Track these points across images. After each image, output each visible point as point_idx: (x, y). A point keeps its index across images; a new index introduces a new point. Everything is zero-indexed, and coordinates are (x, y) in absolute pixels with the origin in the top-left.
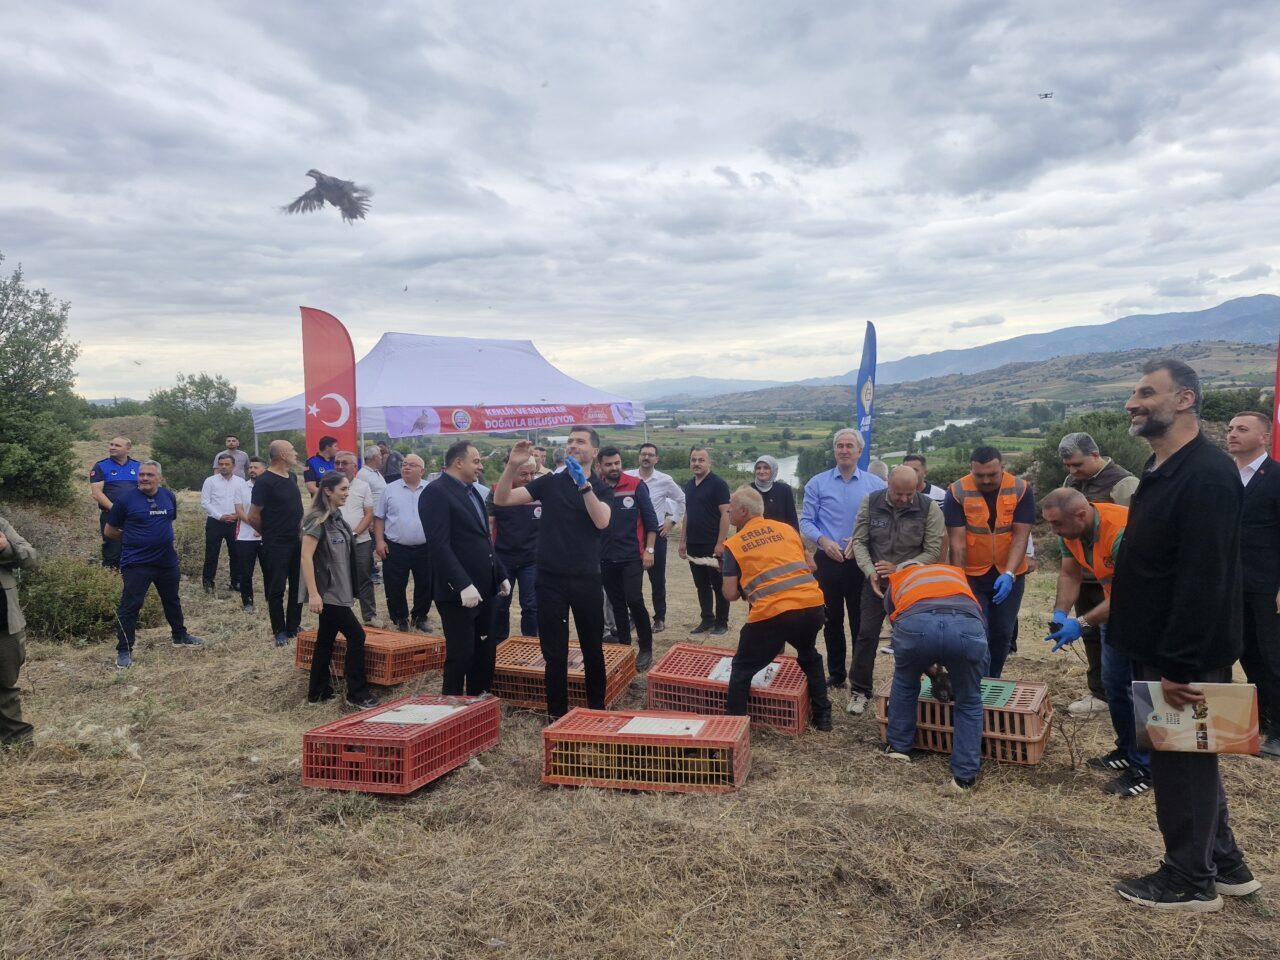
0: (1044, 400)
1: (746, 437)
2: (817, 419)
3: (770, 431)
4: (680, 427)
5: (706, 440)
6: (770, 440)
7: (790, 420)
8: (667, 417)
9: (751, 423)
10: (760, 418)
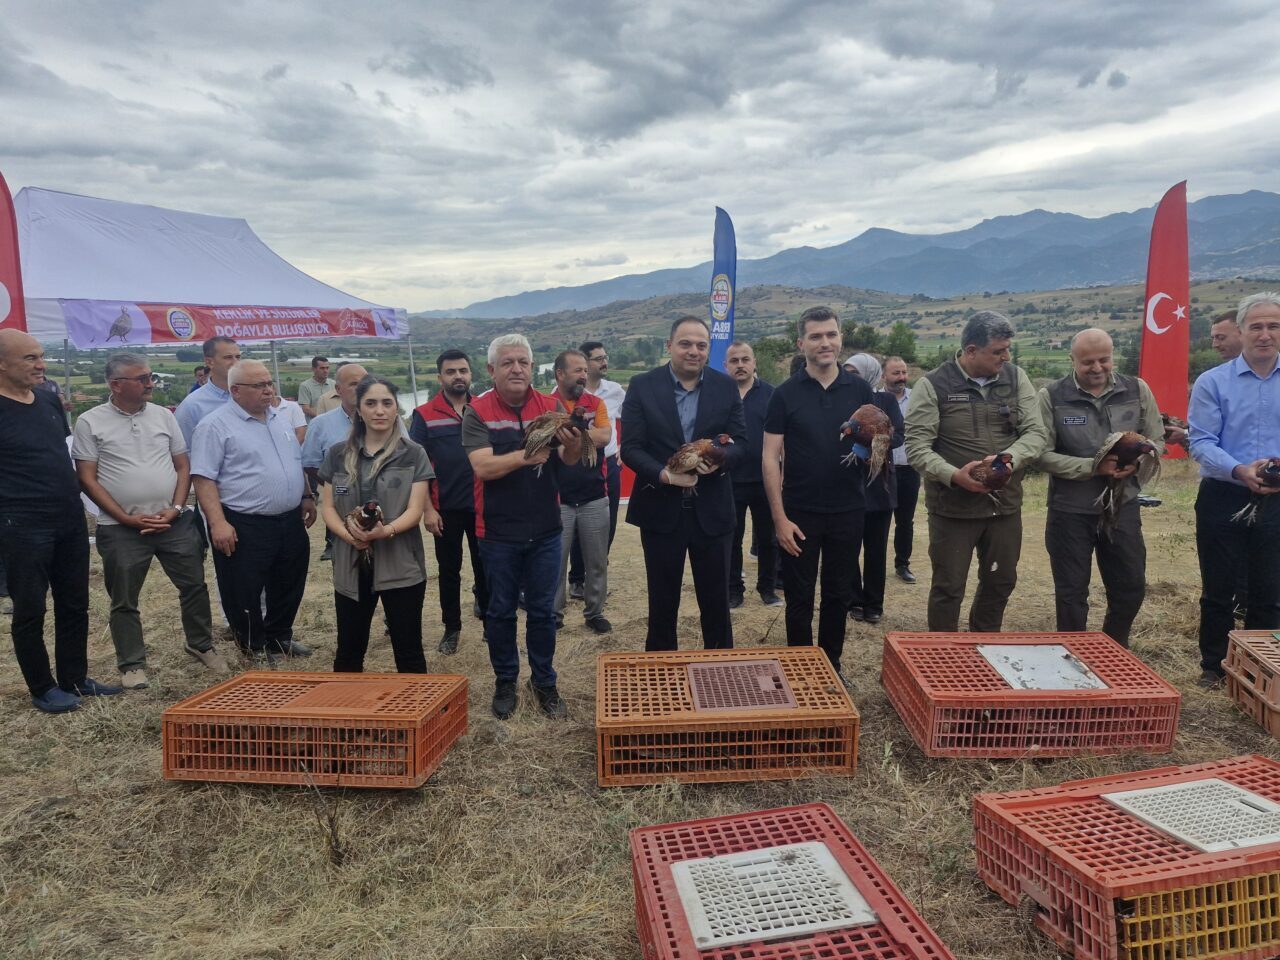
0: (645, 336)
7: (414, 353)
9: (372, 356)
10: (380, 350)
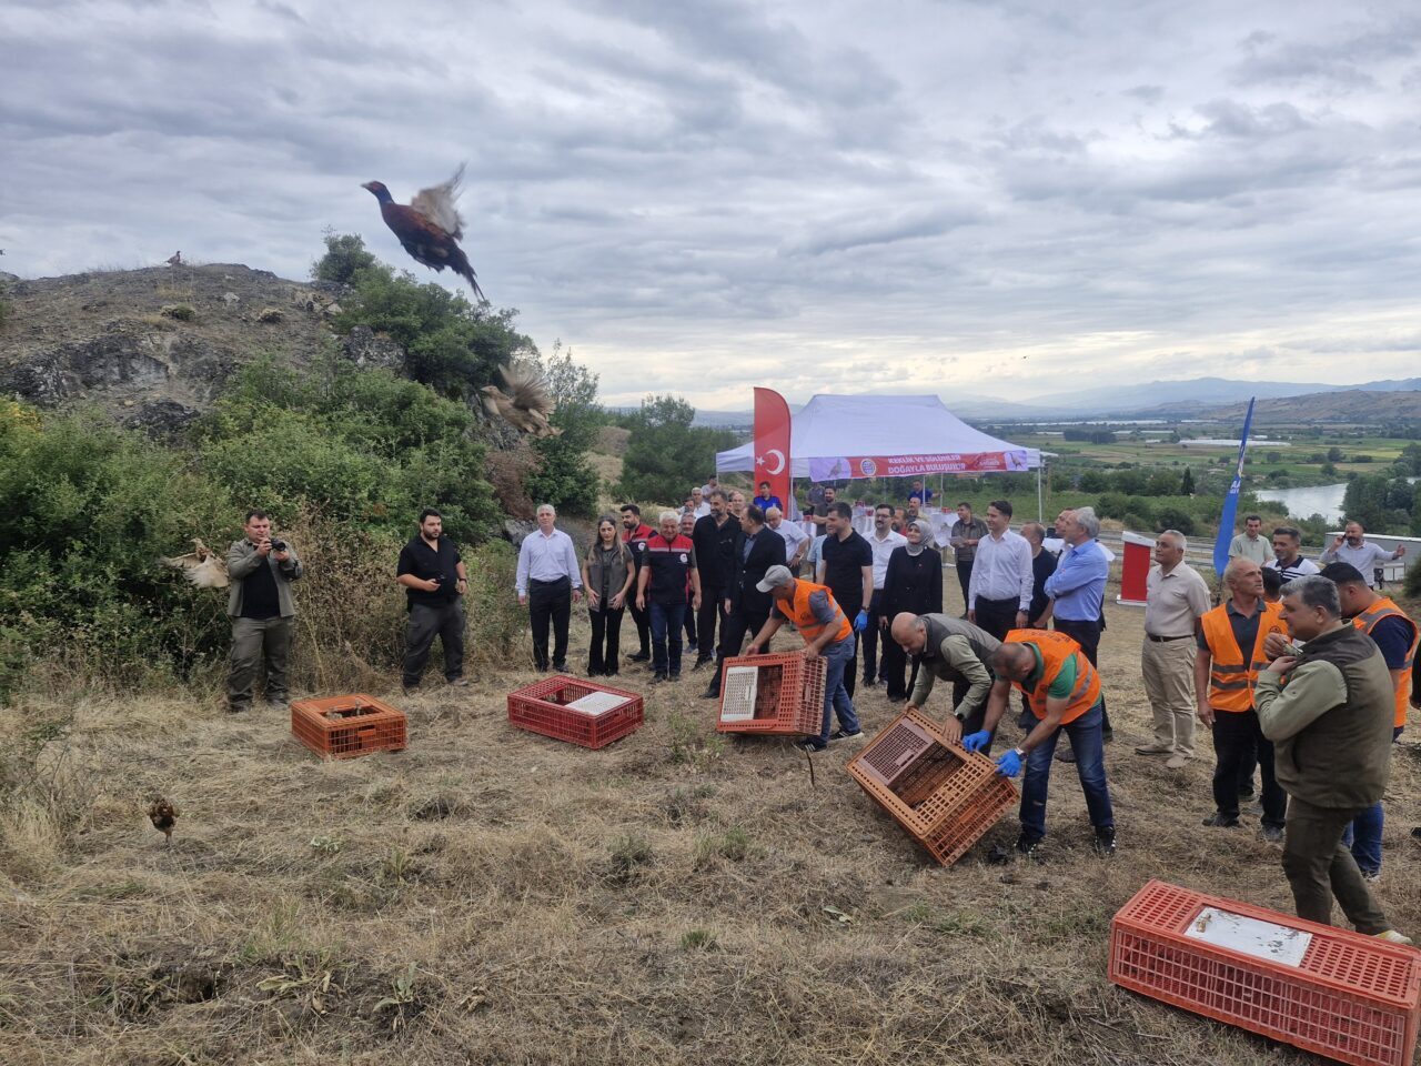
1: (1274, 457)
2: (1383, 435)
3: (1311, 451)
4: (1182, 442)
5: (1216, 460)
6: (1309, 462)
7: (1341, 436)
8: (1166, 429)
9: (1283, 439)
10: (1298, 432)
